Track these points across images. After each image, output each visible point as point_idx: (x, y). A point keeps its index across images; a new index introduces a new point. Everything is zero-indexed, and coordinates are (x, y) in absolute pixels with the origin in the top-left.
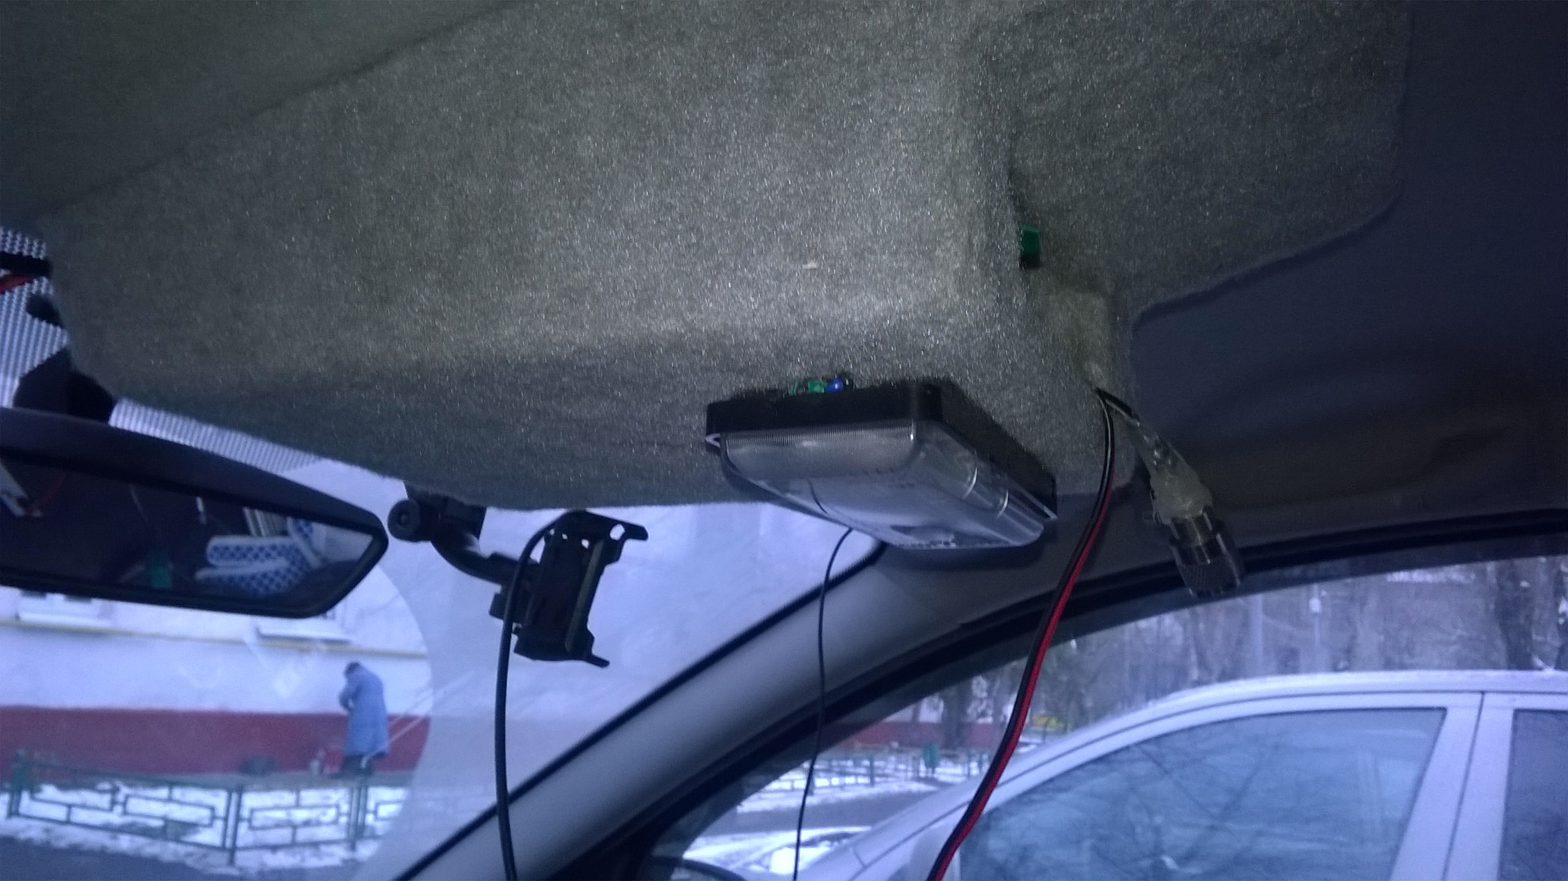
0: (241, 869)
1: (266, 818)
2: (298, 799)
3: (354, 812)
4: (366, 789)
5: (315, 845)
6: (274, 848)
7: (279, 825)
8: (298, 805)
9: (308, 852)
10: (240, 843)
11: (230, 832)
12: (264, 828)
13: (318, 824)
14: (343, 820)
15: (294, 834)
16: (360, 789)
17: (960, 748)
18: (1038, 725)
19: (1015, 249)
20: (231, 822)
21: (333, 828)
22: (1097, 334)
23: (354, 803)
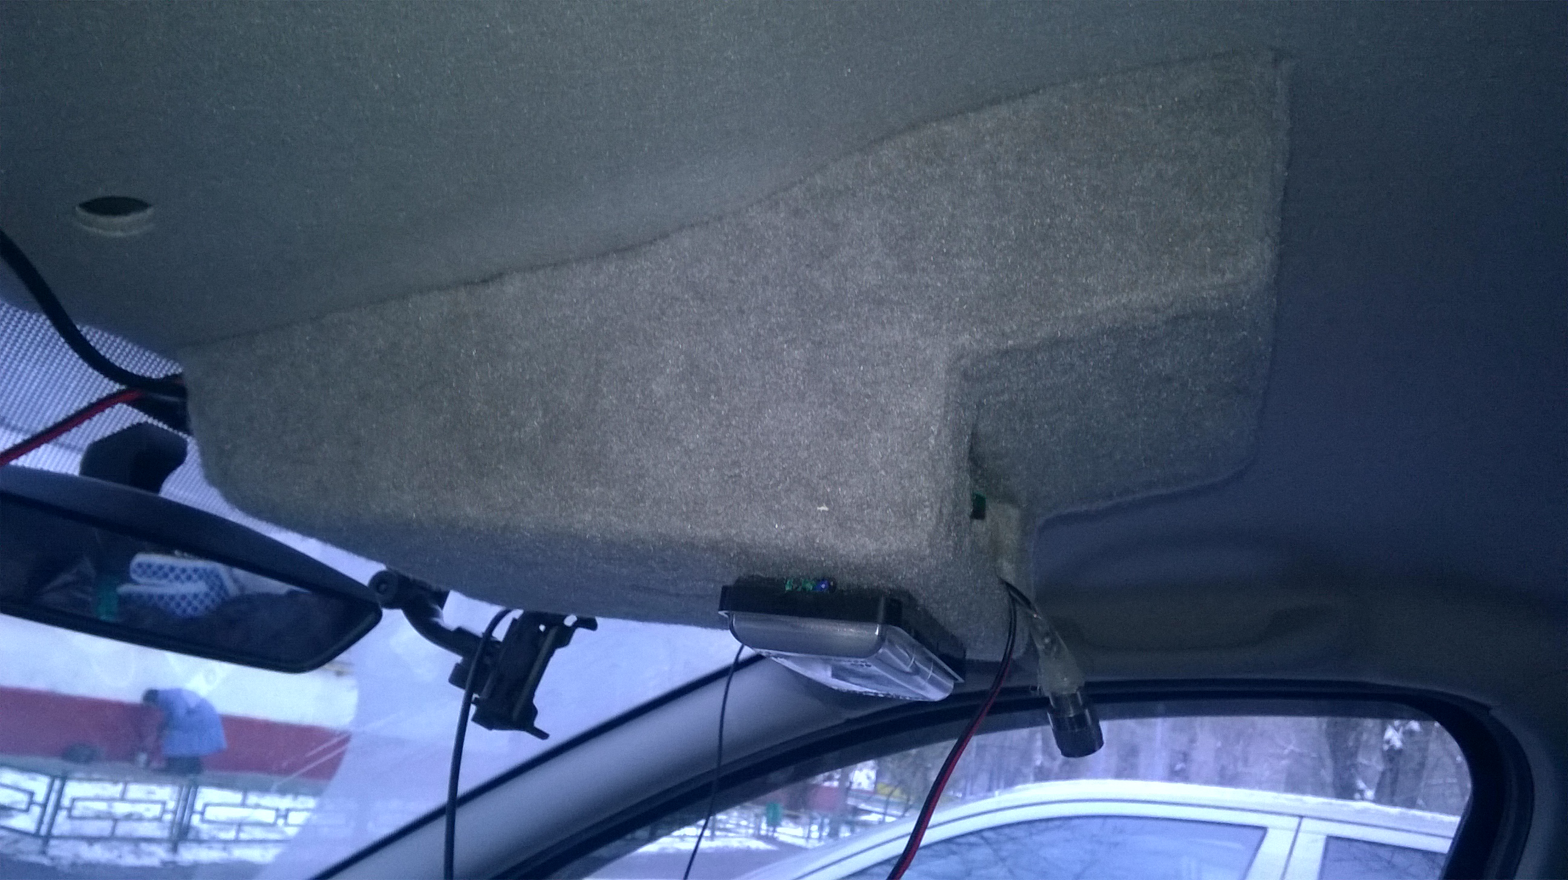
0: (53, 859)
1: (87, 808)
2: (124, 792)
3: (180, 811)
4: (197, 787)
5: (137, 841)
6: (91, 840)
7: (98, 817)
8: (123, 799)
9: (127, 848)
10: (56, 831)
11: (47, 819)
12: (82, 818)
13: (140, 819)
14: (168, 817)
15: (114, 828)
16: (189, 788)
17: (803, 810)
18: (882, 794)
19: (969, 510)
20: (50, 809)
21: (155, 824)
22: (1010, 537)
23: (181, 802)
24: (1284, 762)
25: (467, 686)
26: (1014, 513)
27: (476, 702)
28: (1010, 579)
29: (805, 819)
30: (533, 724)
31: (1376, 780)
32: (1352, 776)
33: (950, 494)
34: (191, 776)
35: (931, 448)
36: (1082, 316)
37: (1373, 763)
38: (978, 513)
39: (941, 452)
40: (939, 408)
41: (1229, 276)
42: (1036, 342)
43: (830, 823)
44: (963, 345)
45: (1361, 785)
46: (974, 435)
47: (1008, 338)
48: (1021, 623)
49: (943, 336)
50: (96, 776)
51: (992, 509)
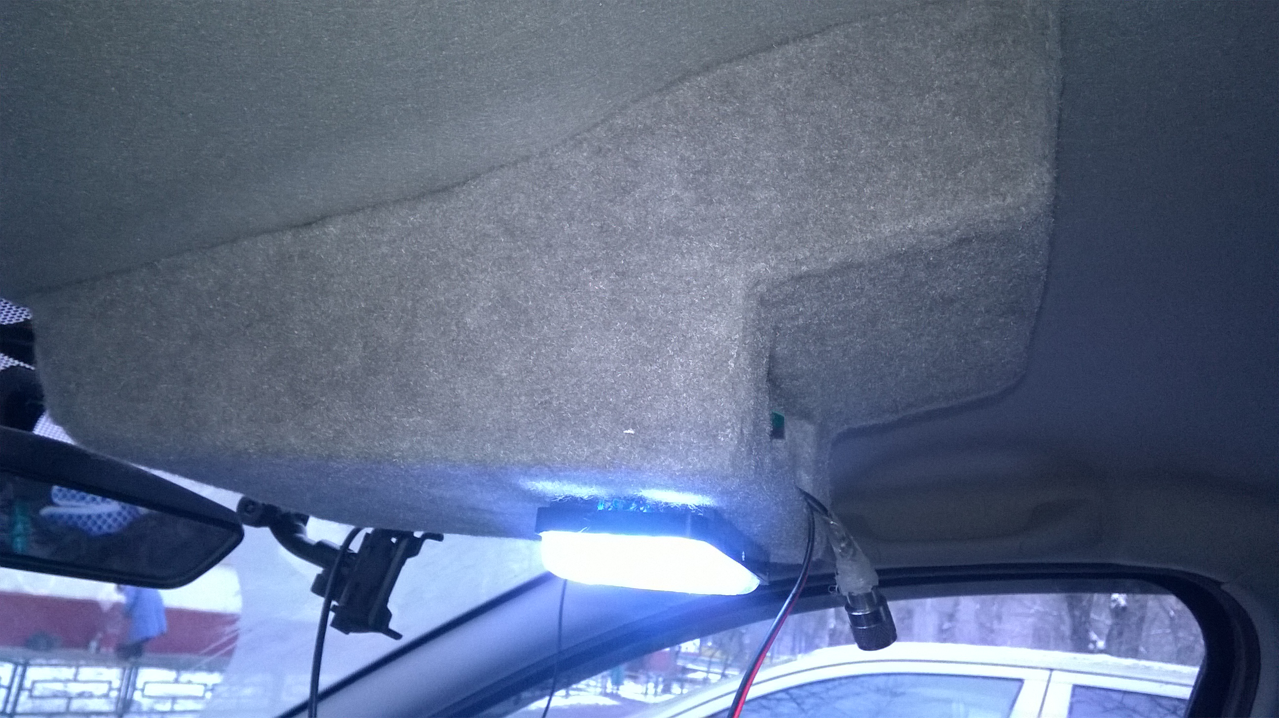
1: (44, 688)
2: (76, 675)
3: (123, 689)
4: (137, 669)
7: (55, 696)
8: (75, 680)
10: (19, 709)
11: (12, 699)
12: (41, 697)
13: (91, 696)
14: (114, 694)
15: (68, 704)
16: (131, 669)
17: (641, 671)
18: (705, 656)
19: (768, 428)
20: (14, 690)
21: (103, 701)
22: (808, 451)
23: (124, 681)
24: (1030, 620)
25: (326, 595)
26: (810, 428)
27: (335, 609)
28: (808, 489)
29: (643, 678)
30: (388, 625)
31: (1106, 631)
32: (1087, 631)
33: (750, 415)
34: (132, 659)
35: (731, 372)
36: (871, 242)
37: (1102, 619)
38: (778, 432)
39: (740, 375)
40: (737, 333)
41: (1009, 200)
42: (828, 267)
43: (664, 681)
44: (759, 271)
45: (1094, 636)
46: (772, 358)
47: (802, 264)
48: (818, 529)
49: (740, 264)
50: (54, 662)
51: (790, 427)
